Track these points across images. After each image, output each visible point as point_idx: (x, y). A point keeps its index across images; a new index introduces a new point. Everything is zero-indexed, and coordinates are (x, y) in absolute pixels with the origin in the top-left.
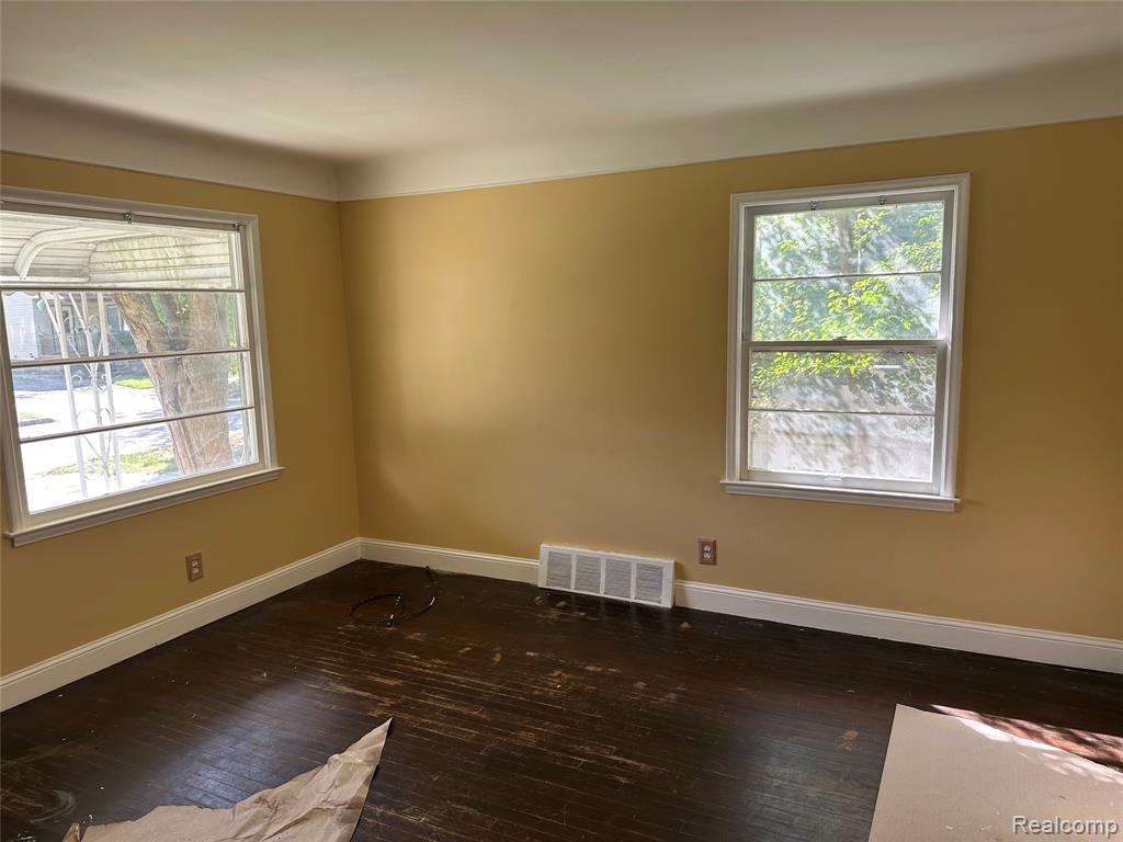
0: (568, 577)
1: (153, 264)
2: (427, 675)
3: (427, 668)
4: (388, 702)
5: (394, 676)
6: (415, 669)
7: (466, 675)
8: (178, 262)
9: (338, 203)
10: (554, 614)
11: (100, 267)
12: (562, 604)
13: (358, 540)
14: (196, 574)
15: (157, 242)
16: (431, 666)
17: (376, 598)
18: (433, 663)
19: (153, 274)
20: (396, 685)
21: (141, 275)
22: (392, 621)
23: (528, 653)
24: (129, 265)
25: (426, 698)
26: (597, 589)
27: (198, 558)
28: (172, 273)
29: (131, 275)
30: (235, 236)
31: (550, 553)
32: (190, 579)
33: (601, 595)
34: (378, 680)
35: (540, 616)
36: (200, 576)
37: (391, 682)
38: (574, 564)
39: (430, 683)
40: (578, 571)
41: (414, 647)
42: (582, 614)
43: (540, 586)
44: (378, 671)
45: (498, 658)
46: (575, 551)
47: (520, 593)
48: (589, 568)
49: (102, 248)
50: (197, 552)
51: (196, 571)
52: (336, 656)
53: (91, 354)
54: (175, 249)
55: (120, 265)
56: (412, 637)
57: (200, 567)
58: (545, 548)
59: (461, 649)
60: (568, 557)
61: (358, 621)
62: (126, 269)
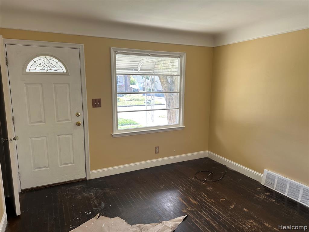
0: (274, 184)
1: (165, 68)
2: (206, 204)
3: (208, 201)
4: (190, 209)
5: (196, 200)
6: (204, 200)
7: (218, 209)
8: (171, 67)
9: (213, 47)
10: (262, 197)
11: (155, 68)
12: (268, 194)
13: (207, 151)
14: (157, 152)
15: (167, 62)
16: (209, 201)
17: (205, 171)
18: (210, 200)
19: (166, 70)
20: (195, 204)
21: (163, 71)
22: (205, 181)
23: (244, 209)
24: (161, 68)
25: (201, 212)
26: (284, 192)
27: (158, 148)
28: (169, 70)
29: (161, 71)
30: (179, 59)
31: (267, 173)
32: (155, 153)
33: (286, 195)
34: (191, 200)
35: (256, 196)
36: (158, 153)
37: (194, 202)
38: (276, 180)
39: (206, 207)
40: (277, 183)
41: (207, 192)
42: (274, 200)
43: (261, 184)
44: (192, 196)
45: (232, 207)
46: (278, 175)
47: (253, 184)
48: (282, 184)
49: (156, 64)
50: (158, 146)
51: (157, 151)
52: (184, 187)
53: (152, 91)
54: (170, 64)
55: (159, 68)
56: (208, 189)
57: (159, 150)
58: (266, 170)
59: (222, 199)
60: (274, 177)
61: (196, 178)
62: (160, 69)
